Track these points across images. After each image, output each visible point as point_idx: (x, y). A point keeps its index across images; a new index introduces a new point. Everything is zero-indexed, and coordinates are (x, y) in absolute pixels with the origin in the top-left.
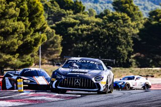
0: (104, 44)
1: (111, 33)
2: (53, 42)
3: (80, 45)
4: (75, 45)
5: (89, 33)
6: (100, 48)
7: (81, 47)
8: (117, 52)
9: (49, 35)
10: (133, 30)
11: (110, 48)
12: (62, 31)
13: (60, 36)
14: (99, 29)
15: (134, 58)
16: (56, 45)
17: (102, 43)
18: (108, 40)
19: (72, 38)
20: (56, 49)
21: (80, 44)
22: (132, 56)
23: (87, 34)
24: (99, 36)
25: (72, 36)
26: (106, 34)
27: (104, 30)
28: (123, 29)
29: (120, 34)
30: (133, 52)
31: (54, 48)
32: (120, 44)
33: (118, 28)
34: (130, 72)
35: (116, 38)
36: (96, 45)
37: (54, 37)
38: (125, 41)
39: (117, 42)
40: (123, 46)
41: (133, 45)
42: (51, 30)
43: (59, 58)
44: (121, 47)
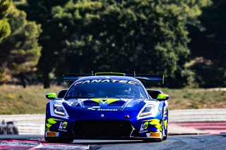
0: (130, 40)
1: (143, 16)
2: (22, 38)
3: (79, 43)
4: (68, 43)
5: (98, 16)
6: (120, 48)
7: (80, 47)
8: (155, 56)
9: (13, 22)
10: (187, 9)
11: (139, 48)
12: (41, 15)
13: (37, 23)
14: (118, 9)
15: (191, 68)
16: (28, 42)
17: (124, 38)
18: (137, 31)
19: (61, 29)
20: (28, 51)
21: (79, 40)
22: (187, 65)
23: (94, 20)
24: (118, 22)
25: (61, 25)
26: (132, 18)
27: (129, 11)
28: (168, 7)
29: (161, 19)
30: (189, 56)
31: (25, 49)
32: (162, 38)
33: (158, 7)
34: (185, 97)
35: (153, 27)
36: (112, 42)
37: (24, 26)
38: (172, 33)
39: (156, 36)
40: (169, 44)
41: (189, 41)
42: (17, 13)
43: (35, 69)
44: (165, 46)
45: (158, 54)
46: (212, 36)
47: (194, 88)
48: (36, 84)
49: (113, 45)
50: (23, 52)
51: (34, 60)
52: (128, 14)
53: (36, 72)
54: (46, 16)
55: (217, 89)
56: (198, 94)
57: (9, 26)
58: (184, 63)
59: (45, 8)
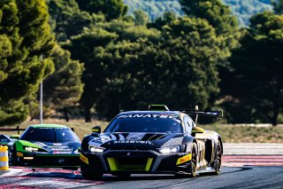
0: (165, 79)
1: (177, 57)
2: (66, 75)
3: (118, 81)
4: (109, 81)
5: (136, 56)
6: (156, 86)
7: (119, 85)
8: (188, 94)
9: (58, 61)
10: (218, 51)
11: (174, 86)
12: (84, 54)
13: (80, 62)
14: (155, 50)
15: (220, 105)
16: (71, 80)
17: (160, 77)
18: (172, 71)
19: (102, 67)
20: (72, 88)
21: (119, 78)
22: (217, 102)
23: (131, 59)
24: (155, 62)
25: (102, 64)
26: (167, 59)
28: (201, 49)
29: (194, 60)
30: (219, 95)
31: (69, 87)
32: (195, 78)
33: (191, 49)
35: (186, 67)
36: (149, 80)
37: (68, 64)
38: (203, 73)
39: (188, 75)
40: (201, 83)
41: (219, 80)
42: (62, 52)
43: (78, 104)
44: (197, 85)
45: (191, 92)
46: (241, 76)
47: (224, 123)
48: (78, 118)
49: (150, 83)
50: (67, 88)
51: (77, 96)
52: (163, 54)
53: (78, 107)
54: (88, 56)
55: (244, 125)
56: (227, 129)
57: (53, 65)
58: (214, 101)
59: (88, 48)
